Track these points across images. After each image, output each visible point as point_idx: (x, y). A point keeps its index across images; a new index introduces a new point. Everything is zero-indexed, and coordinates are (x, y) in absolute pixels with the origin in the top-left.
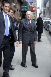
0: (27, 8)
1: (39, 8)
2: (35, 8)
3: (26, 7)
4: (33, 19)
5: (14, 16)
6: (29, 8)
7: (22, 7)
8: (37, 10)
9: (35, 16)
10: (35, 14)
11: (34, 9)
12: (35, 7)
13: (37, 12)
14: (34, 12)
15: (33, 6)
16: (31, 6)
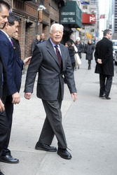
0: (74, 17)
1: (103, 17)
2: (95, 16)
3: (71, 14)
4: (88, 43)
5: (43, 35)
6: (80, 16)
7: (63, 14)
8: (98, 22)
9: (94, 35)
10: (93, 30)
11: (91, 19)
12: (93, 15)
13: (98, 27)
14: (93, 27)
15: (89, 13)
16: (84, 11)
